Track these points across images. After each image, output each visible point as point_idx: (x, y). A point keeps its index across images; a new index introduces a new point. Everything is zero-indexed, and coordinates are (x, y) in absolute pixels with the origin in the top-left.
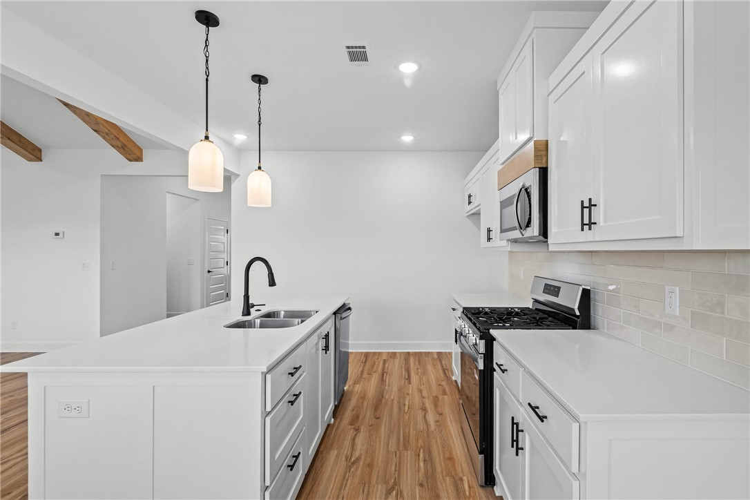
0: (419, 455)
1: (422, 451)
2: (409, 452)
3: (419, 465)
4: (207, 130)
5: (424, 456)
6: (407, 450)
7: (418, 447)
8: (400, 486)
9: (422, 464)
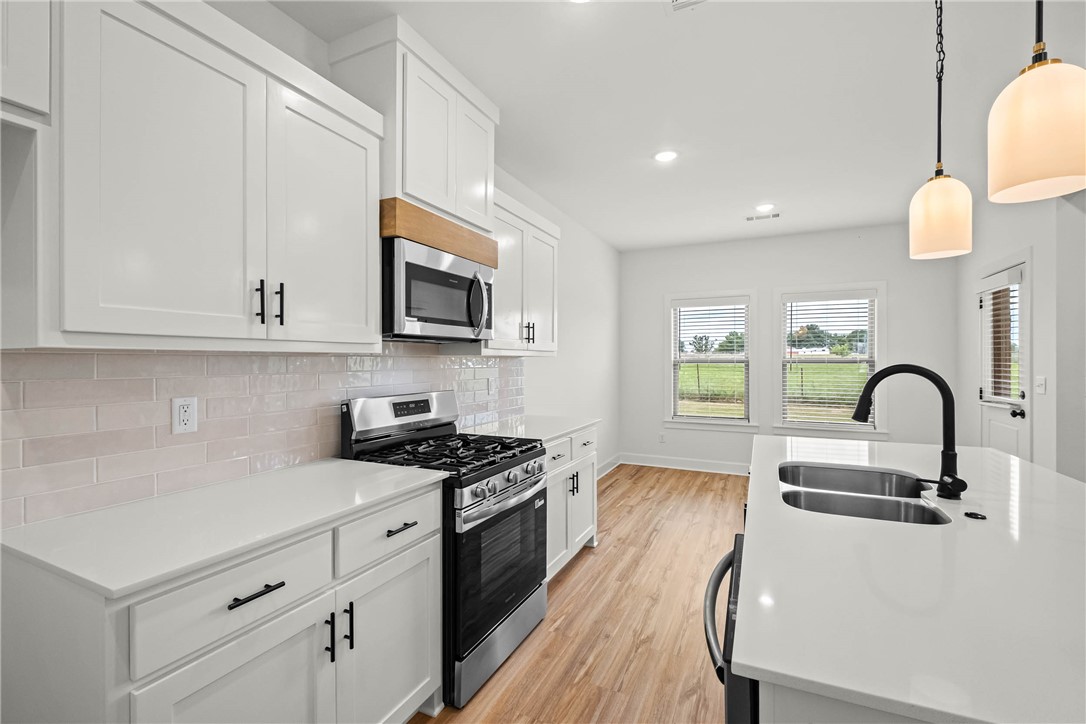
0: (586, 674)
1: (577, 679)
2: (597, 684)
3: (595, 660)
4: (939, 161)
5: (579, 670)
6: (599, 688)
7: (578, 690)
8: (634, 642)
9: (591, 660)
